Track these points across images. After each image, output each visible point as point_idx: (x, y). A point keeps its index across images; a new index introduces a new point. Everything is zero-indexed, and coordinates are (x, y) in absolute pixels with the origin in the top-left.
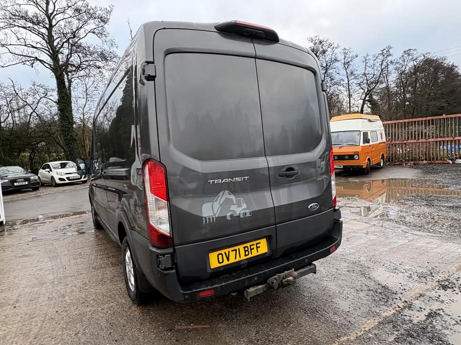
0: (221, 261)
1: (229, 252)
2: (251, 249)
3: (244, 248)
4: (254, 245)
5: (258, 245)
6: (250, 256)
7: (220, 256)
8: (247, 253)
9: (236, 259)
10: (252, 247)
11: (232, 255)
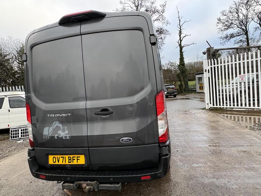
0: (54, 161)
1: (59, 157)
2: (73, 160)
3: (69, 157)
4: (75, 157)
5: (78, 158)
6: (72, 163)
7: (54, 158)
8: (70, 161)
9: (63, 162)
10: (74, 158)
11: (61, 159)
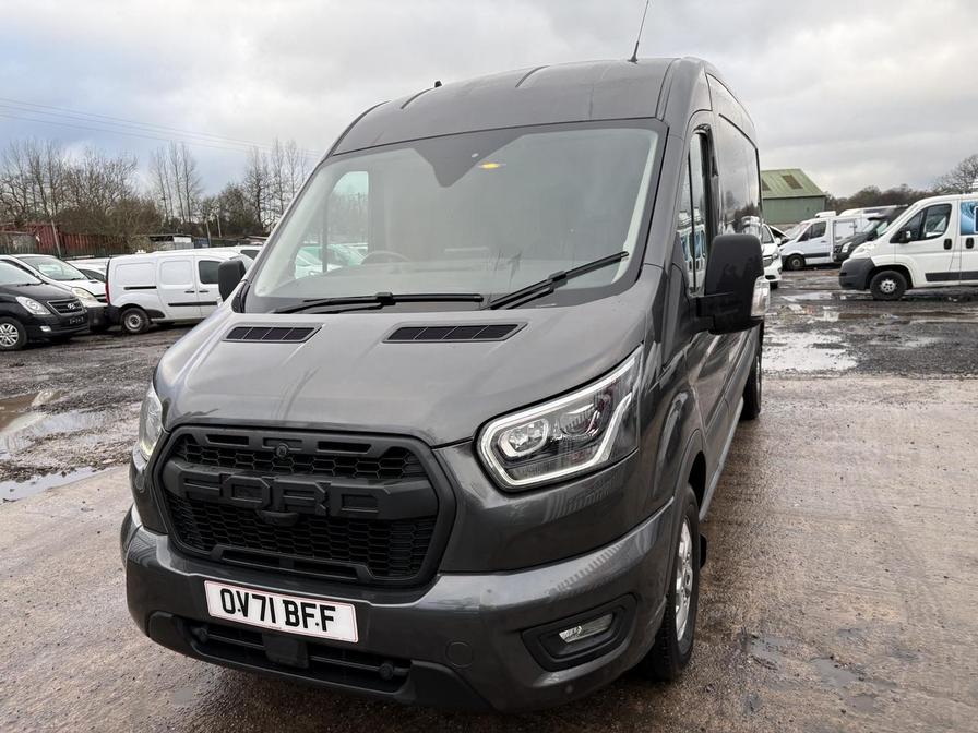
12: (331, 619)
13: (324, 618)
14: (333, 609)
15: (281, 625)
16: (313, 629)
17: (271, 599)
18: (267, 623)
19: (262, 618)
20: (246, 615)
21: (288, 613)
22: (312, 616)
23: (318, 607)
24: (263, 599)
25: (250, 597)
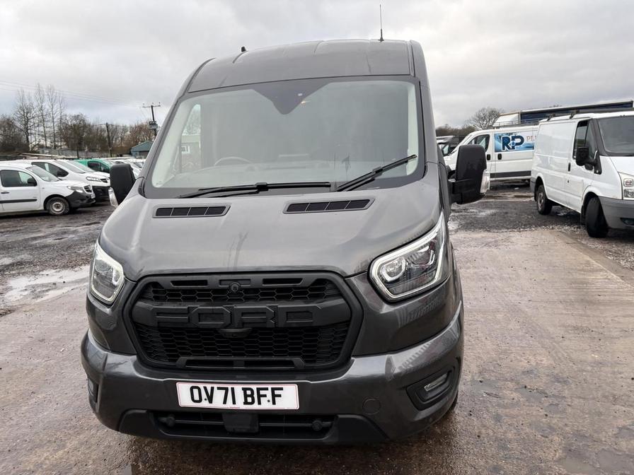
12: (280, 396)
13: (274, 396)
14: (281, 389)
15: (240, 405)
16: (266, 405)
17: (233, 389)
18: (229, 405)
19: (225, 402)
20: (211, 401)
21: (246, 396)
22: (265, 396)
23: (270, 389)
24: (226, 389)
25: (215, 389)
